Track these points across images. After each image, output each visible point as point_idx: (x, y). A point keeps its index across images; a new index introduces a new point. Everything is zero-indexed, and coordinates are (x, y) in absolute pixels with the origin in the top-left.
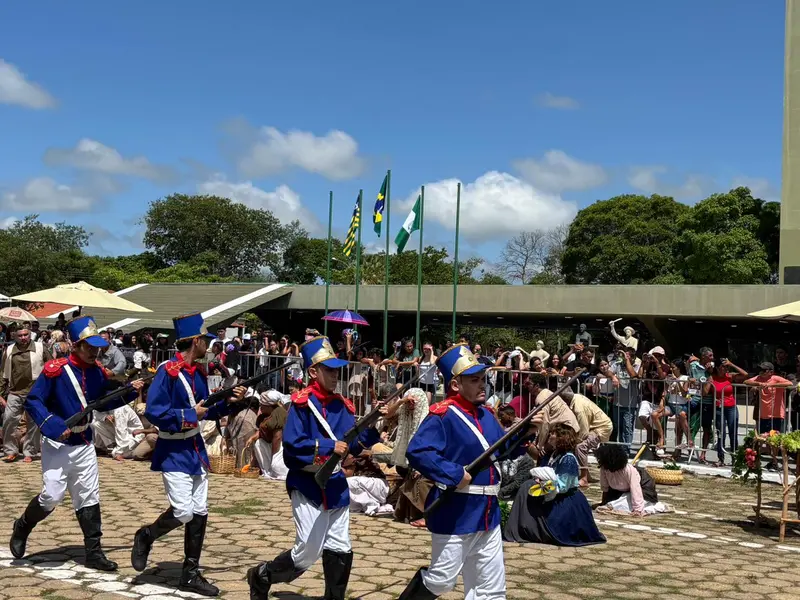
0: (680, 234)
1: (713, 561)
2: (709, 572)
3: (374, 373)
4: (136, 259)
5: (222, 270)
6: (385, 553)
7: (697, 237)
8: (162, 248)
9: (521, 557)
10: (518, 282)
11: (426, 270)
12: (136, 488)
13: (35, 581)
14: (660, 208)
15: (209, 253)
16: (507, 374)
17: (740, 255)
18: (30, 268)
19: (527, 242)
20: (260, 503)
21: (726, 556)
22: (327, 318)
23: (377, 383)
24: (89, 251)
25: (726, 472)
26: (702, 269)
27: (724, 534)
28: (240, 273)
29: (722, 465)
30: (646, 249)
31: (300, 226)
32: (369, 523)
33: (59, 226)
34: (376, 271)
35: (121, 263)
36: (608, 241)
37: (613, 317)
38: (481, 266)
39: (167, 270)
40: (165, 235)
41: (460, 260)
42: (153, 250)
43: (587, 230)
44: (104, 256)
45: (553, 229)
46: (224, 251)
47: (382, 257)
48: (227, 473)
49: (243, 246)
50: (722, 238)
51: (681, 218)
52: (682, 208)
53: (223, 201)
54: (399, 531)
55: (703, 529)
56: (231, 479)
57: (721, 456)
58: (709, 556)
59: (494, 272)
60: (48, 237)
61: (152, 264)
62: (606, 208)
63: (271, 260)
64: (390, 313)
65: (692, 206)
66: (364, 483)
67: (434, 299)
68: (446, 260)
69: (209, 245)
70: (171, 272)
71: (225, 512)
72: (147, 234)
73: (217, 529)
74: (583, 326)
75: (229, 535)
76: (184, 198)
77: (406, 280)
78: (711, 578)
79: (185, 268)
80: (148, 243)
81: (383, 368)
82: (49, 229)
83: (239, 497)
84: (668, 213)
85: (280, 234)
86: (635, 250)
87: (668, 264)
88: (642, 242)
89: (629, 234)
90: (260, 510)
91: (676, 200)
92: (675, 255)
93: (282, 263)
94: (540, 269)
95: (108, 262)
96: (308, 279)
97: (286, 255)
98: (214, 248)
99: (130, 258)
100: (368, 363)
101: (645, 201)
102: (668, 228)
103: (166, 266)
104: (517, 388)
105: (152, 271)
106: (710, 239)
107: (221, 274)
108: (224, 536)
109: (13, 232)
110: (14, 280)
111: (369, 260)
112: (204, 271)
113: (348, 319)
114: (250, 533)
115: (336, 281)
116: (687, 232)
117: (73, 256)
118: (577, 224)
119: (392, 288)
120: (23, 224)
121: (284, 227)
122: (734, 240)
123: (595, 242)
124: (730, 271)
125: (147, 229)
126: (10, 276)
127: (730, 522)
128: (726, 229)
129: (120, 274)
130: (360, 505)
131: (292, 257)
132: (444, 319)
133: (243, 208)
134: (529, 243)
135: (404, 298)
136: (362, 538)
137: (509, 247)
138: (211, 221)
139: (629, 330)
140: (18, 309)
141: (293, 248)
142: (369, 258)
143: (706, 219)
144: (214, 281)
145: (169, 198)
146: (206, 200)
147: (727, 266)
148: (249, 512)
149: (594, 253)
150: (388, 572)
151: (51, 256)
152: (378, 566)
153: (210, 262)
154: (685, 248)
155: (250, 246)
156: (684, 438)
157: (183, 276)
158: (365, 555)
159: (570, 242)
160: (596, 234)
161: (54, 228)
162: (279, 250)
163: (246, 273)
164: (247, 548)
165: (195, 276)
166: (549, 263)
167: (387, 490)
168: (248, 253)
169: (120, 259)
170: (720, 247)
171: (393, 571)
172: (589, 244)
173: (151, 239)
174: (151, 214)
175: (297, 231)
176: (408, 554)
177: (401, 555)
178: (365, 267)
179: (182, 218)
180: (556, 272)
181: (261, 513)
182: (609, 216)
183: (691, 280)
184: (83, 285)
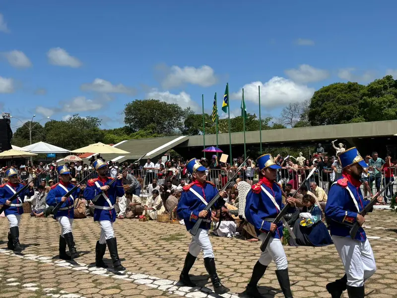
0: (361, 99)
1: (384, 249)
2: (382, 254)
3: (227, 173)
4: (121, 129)
5: (158, 132)
6: (237, 254)
7: (369, 100)
8: (132, 124)
9: (297, 253)
10: (289, 127)
11: (247, 124)
12: (129, 231)
13: (90, 276)
14: (352, 88)
15: (152, 124)
16: (286, 170)
17: (390, 106)
18: (78, 137)
19: (292, 108)
20: (182, 235)
21: (390, 247)
22: (205, 150)
23: (228, 178)
24: (101, 127)
25: (388, 207)
26: (373, 114)
27: (388, 236)
28: (166, 132)
29: (386, 204)
30: (346, 107)
31: (191, 110)
32: (228, 241)
33: (88, 117)
34: (225, 126)
35: (115, 132)
36: (329, 105)
37: (333, 139)
38: (272, 121)
39: (135, 133)
40: (133, 118)
41: (262, 119)
42: (128, 125)
43: (319, 100)
44: (107, 129)
45: (304, 101)
46: (158, 123)
47: (227, 120)
48: (167, 222)
49: (166, 120)
50: (381, 99)
51: (362, 91)
52: (362, 87)
53: (156, 101)
54: (243, 244)
55: (379, 234)
56: (168, 225)
57: (386, 200)
58: (382, 247)
59: (278, 123)
60: (84, 123)
61: (128, 131)
62: (327, 90)
63: (179, 125)
64: (232, 145)
65: (366, 85)
66: (225, 224)
67: (251, 137)
68: (256, 119)
69: (152, 121)
70: (137, 134)
71: (167, 240)
72: (125, 118)
73: (164, 248)
74: (320, 144)
75: (169, 250)
76: (140, 101)
77: (239, 129)
78: (383, 257)
79: (142, 132)
80: (126, 122)
81: (231, 171)
82: (84, 119)
83: (173, 233)
84: (355, 90)
85: (182, 113)
86: (341, 108)
87: (357, 113)
88: (345, 103)
89: (338, 100)
90: (182, 238)
91: (359, 83)
92: (360, 108)
93: (184, 126)
94: (299, 120)
95: (110, 131)
96: (196, 133)
97: (185, 122)
98: (154, 122)
99: (119, 129)
100: (224, 169)
101: (345, 85)
102: (355, 96)
103: (134, 131)
104: (291, 176)
105: (128, 134)
106: (376, 100)
107: (158, 133)
108: (168, 251)
109: (69, 122)
110: (71, 143)
111: (221, 122)
112: (151, 132)
113: (214, 150)
114: (178, 249)
115: (208, 132)
116: (365, 97)
117: (94, 130)
118: (314, 98)
119: (232, 134)
120: (73, 118)
121: (183, 110)
122: (386, 100)
123: (323, 105)
124: (386, 114)
125: (125, 116)
126: (69, 141)
127: (391, 230)
128: (382, 95)
129: (115, 137)
130: (224, 233)
131: (188, 123)
132: (256, 145)
133: (165, 103)
134: (293, 108)
135: (238, 138)
136: (227, 248)
137: (284, 110)
138: (152, 111)
139: (341, 144)
140: (73, 156)
141: (188, 119)
142: (222, 121)
143: (373, 91)
144: (155, 137)
145: (133, 102)
146: (149, 101)
147: (384, 112)
148: (177, 239)
149: (322, 111)
150: (239, 263)
151: (86, 131)
152: (234, 260)
153: (153, 128)
154: (364, 105)
155: (169, 120)
156: (368, 193)
157: (142, 136)
158: (228, 256)
159: (312, 106)
160: (323, 102)
161: (86, 119)
162: (182, 120)
163: (169, 132)
164: (177, 255)
165: (147, 135)
166: (303, 116)
167: (236, 225)
168: (169, 123)
169: (115, 130)
170: (380, 103)
171: (241, 262)
172: (320, 106)
173: (127, 120)
174: (126, 109)
175: (189, 112)
176: (247, 254)
177: (244, 255)
178: (220, 125)
179: (139, 110)
180: (306, 120)
181: (182, 239)
182: (329, 93)
183: (368, 119)
184: (100, 144)
